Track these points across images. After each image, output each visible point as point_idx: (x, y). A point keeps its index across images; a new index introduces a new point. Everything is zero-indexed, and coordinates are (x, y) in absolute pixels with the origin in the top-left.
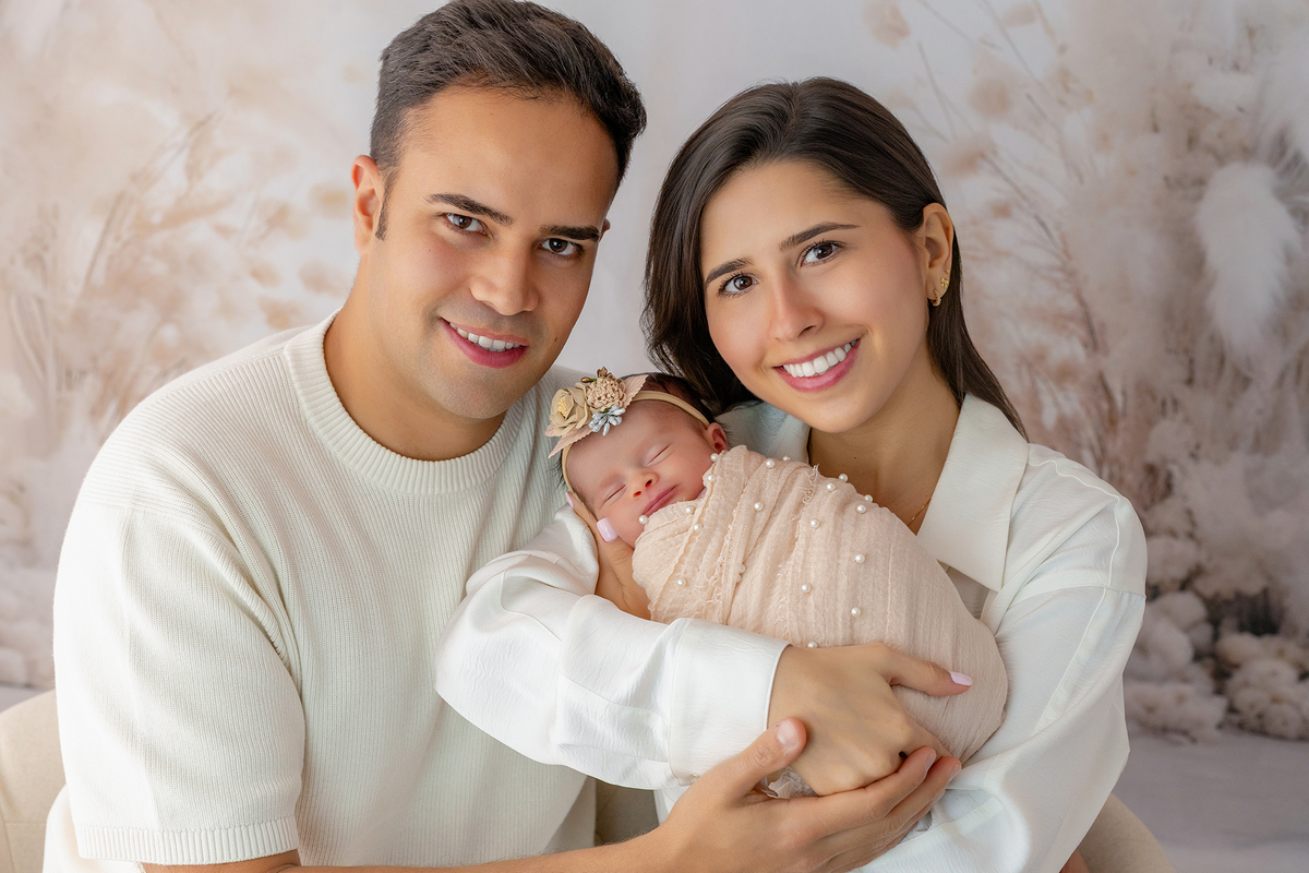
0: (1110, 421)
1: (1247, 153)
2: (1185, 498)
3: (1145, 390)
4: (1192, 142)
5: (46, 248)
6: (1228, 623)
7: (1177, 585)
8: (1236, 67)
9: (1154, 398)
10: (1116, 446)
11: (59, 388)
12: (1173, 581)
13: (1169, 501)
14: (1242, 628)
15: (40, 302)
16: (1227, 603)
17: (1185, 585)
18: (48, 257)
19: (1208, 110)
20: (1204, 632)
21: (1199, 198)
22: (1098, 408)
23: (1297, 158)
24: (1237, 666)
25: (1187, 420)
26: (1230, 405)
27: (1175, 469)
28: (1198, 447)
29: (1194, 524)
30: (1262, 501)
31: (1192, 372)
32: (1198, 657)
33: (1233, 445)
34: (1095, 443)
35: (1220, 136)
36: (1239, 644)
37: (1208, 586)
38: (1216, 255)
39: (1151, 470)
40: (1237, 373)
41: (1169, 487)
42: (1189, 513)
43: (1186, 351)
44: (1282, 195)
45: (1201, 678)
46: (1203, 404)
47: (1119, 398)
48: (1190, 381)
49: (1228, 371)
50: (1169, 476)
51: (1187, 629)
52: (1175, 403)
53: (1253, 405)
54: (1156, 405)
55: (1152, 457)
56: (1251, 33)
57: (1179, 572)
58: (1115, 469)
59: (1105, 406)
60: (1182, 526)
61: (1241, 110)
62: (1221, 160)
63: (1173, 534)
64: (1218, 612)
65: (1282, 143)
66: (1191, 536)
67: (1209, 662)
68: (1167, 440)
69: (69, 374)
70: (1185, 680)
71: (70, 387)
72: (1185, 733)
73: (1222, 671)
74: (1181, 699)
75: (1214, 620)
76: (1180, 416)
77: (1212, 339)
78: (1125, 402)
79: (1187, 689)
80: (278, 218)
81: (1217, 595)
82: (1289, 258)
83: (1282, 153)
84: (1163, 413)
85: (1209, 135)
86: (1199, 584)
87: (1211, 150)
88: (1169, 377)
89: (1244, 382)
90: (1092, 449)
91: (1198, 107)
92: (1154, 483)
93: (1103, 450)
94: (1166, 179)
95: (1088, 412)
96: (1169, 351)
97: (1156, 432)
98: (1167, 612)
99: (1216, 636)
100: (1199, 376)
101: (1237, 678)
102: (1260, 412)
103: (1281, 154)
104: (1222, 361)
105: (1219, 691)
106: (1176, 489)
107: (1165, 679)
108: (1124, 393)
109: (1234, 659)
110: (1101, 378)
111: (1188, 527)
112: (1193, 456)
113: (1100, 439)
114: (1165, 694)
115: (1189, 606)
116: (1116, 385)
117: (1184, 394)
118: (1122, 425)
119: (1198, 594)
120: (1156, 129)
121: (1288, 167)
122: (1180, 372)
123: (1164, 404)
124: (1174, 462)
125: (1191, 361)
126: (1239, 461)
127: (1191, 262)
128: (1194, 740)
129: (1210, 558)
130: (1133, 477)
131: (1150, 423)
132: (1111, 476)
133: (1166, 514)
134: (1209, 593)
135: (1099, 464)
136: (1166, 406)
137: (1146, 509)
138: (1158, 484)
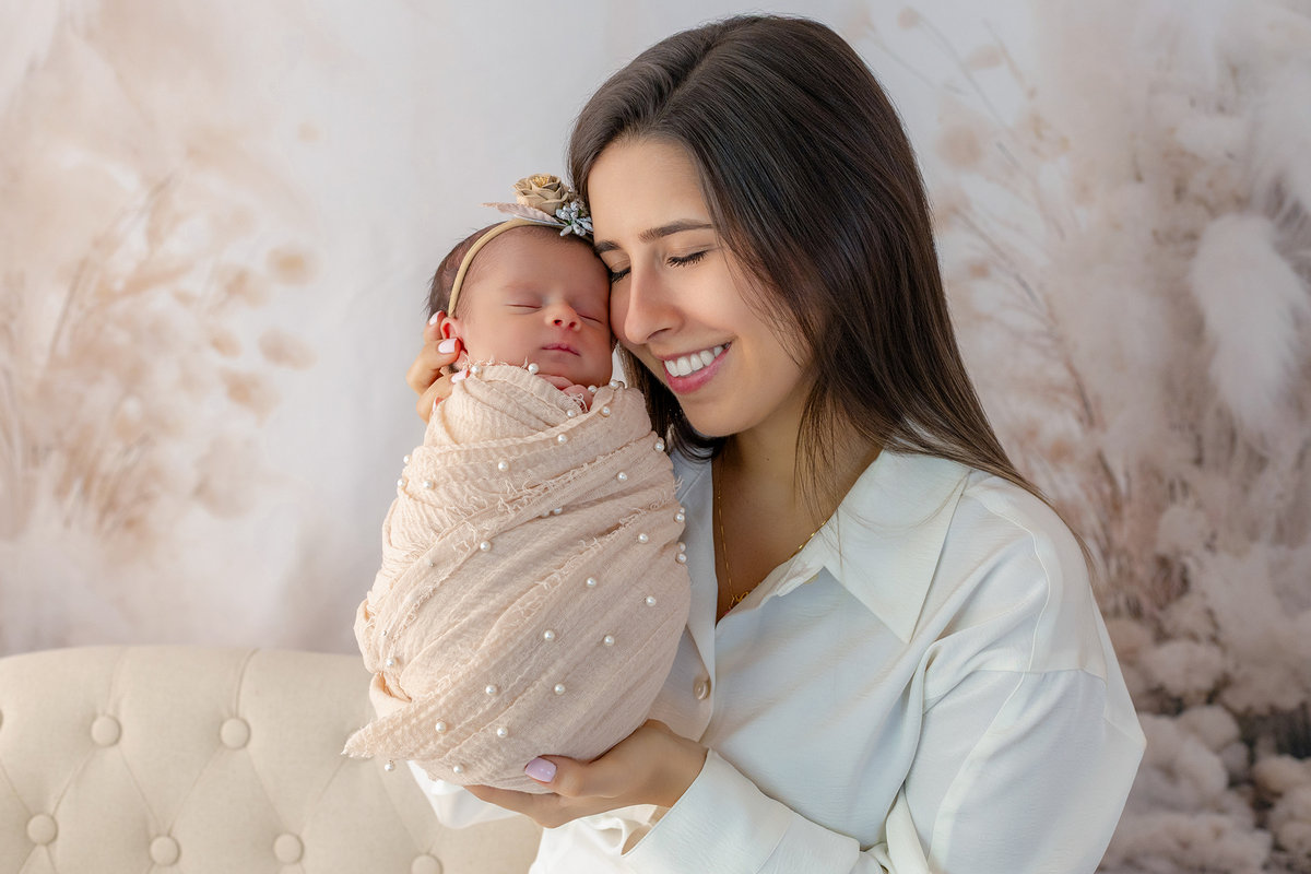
0: (1114, 506)
1: (1241, 203)
2: (1204, 595)
3: (1150, 471)
4: (1179, 192)
5: (12, 317)
6: (1265, 744)
7: (1203, 698)
8: (1221, 109)
9: (1161, 480)
10: (1123, 535)
12: (1199, 692)
13: (1186, 600)
14: (1281, 750)
16: (1262, 718)
17: (1212, 697)
18: (14, 327)
19: (1193, 156)
20: (1239, 754)
21: (1192, 254)
22: (1100, 491)
23: (1297, 209)
24: (1279, 795)
25: (1199, 506)
26: (1246, 489)
27: (1189, 562)
28: (1214, 536)
29: (1216, 625)
30: (1291, 599)
31: (1200, 450)
32: (1234, 783)
33: (1253, 535)
34: (1099, 531)
35: (1210, 185)
36: (1279, 768)
37: (1239, 699)
38: (1217, 318)
39: (1164, 563)
40: (1251, 452)
41: (1185, 583)
42: (1210, 613)
43: (1192, 427)
44: (1284, 250)
45: (1239, 810)
46: (1216, 488)
47: (1122, 480)
48: (1199, 461)
49: (1240, 450)
50: (1185, 570)
51: (1218, 750)
52: (1185, 485)
53: (1274, 487)
54: (1165, 489)
55: (1163, 548)
56: (1234, 71)
57: (1204, 682)
58: (1124, 561)
59: (1107, 489)
60: (1203, 628)
61: (1231, 157)
62: (1213, 212)
63: (1194, 637)
64: (1251, 728)
65: (1278, 194)
66: (1214, 640)
67: (1246, 788)
68: (1179, 528)
70: (1221, 811)
71: (36, 463)
73: (1262, 801)
74: (1218, 833)
75: (1249, 740)
76: (1191, 501)
77: (1220, 413)
78: (1129, 485)
79: (1224, 821)
80: (237, 285)
81: (1249, 709)
82: (1298, 321)
83: (1280, 203)
84: (1173, 498)
85: (1197, 184)
86: (1228, 696)
87: (1200, 201)
88: (1175, 457)
89: (1258, 462)
90: (1096, 538)
91: (1183, 154)
92: (1167, 578)
93: (1109, 539)
94: (1155, 234)
95: (1089, 497)
96: (1173, 427)
97: (1165, 521)
98: (1194, 729)
99: (1252, 759)
100: (1208, 454)
101: (1280, 809)
102: (1280, 497)
103: (1278, 204)
104: (1233, 437)
105: (1261, 825)
106: (1193, 585)
107: (1198, 809)
108: (1127, 475)
109: (1275, 785)
110: (1100, 455)
111: (1209, 629)
112: (1210, 547)
113: (1104, 527)
114: (1199, 826)
115: (1218, 723)
116: (1117, 466)
117: (1193, 475)
118: (1127, 511)
119: (1228, 709)
120: (1141, 181)
121: (1288, 219)
122: (1187, 451)
123: (1172, 487)
124: (1189, 553)
125: (1199, 439)
126: (1261, 554)
127: (1191, 328)
129: (1237, 667)
130: (1144, 571)
131: (1159, 509)
132: (1120, 569)
133: (1185, 614)
134: (1240, 706)
135: (1106, 555)
136: (1175, 490)
137: (1161, 608)
138: (1172, 579)
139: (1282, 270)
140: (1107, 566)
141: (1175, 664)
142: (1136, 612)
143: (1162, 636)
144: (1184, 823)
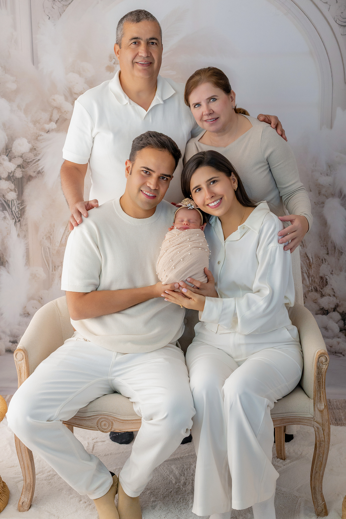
0: (310, 265)
1: (333, 195)
2: (331, 285)
3: (317, 257)
4: (319, 193)
5: (51, 235)
7: (333, 310)
8: (327, 175)
9: (320, 259)
10: (312, 272)
11: (52, 271)
12: (332, 308)
13: (327, 286)
15: (49, 248)
17: (335, 310)
18: (51, 237)
19: (322, 185)
20: (342, 323)
21: (323, 207)
22: (306, 262)
25: (328, 264)
26: (339, 260)
28: (332, 271)
29: (334, 292)
31: (328, 251)
32: (341, 331)
33: (341, 270)
34: (307, 272)
35: (326, 192)
37: (341, 310)
39: (321, 278)
40: (339, 250)
41: (327, 282)
42: (333, 289)
43: (326, 246)
44: (343, 205)
46: (332, 259)
47: (311, 259)
48: (328, 254)
49: (337, 251)
50: (326, 279)
51: (337, 323)
52: (325, 259)
55: (321, 275)
56: (330, 166)
57: (333, 306)
58: (313, 278)
59: (308, 262)
60: (332, 293)
61: (330, 185)
62: (327, 197)
63: (330, 295)
65: (341, 193)
66: (334, 296)
67: (344, 331)
68: (324, 269)
69: (55, 267)
70: (339, 338)
71: (55, 271)
72: (341, 353)
74: (338, 343)
75: (344, 319)
76: (326, 263)
77: (332, 243)
78: (312, 260)
79: (339, 340)
81: (343, 312)
83: (341, 195)
84: (323, 263)
85: (323, 191)
86: (338, 309)
87: (324, 195)
88: (322, 253)
89: (341, 253)
90: (306, 273)
91: (320, 185)
93: (309, 273)
94: (315, 203)
95: (304, 263)
96: (322, 246)
97: (321, 268)
98: (331, 318)
99: (345, 324)
100: (330, 252)
103: (341, 194)
104: (335, 248)
106: (328, 283)
107: (333, 337)
108: (312, 258)
110: (306, 254)
111: (333, 293)
112: (331, 274)
113: (308, 270)
114: (334, 341)
115: (336, 316)
116: (310, 256)
117: (326, 257)
118: (313, 267)
119: (338, 312)
120: (311, 191)
121: (343, 198)
122: (325, 252)
124: (327, 276)
125: (327, 248)
126: (343, 275)
127: (323, 223)
128: (344, 355)
129: (340, 302)
130: (317, 280)
131: (320, 266)
132: (312, 280)
133: (327, 290)
134: (341, 311)
135: (308, 277)
136: (323, 260)
137: (322, 289)
138: (324, 282)
139: (343, 209)
140: (309, 280)
141: (326, 302)
142: (316, 290)
143: (322, 296)
144: (330, 341)
